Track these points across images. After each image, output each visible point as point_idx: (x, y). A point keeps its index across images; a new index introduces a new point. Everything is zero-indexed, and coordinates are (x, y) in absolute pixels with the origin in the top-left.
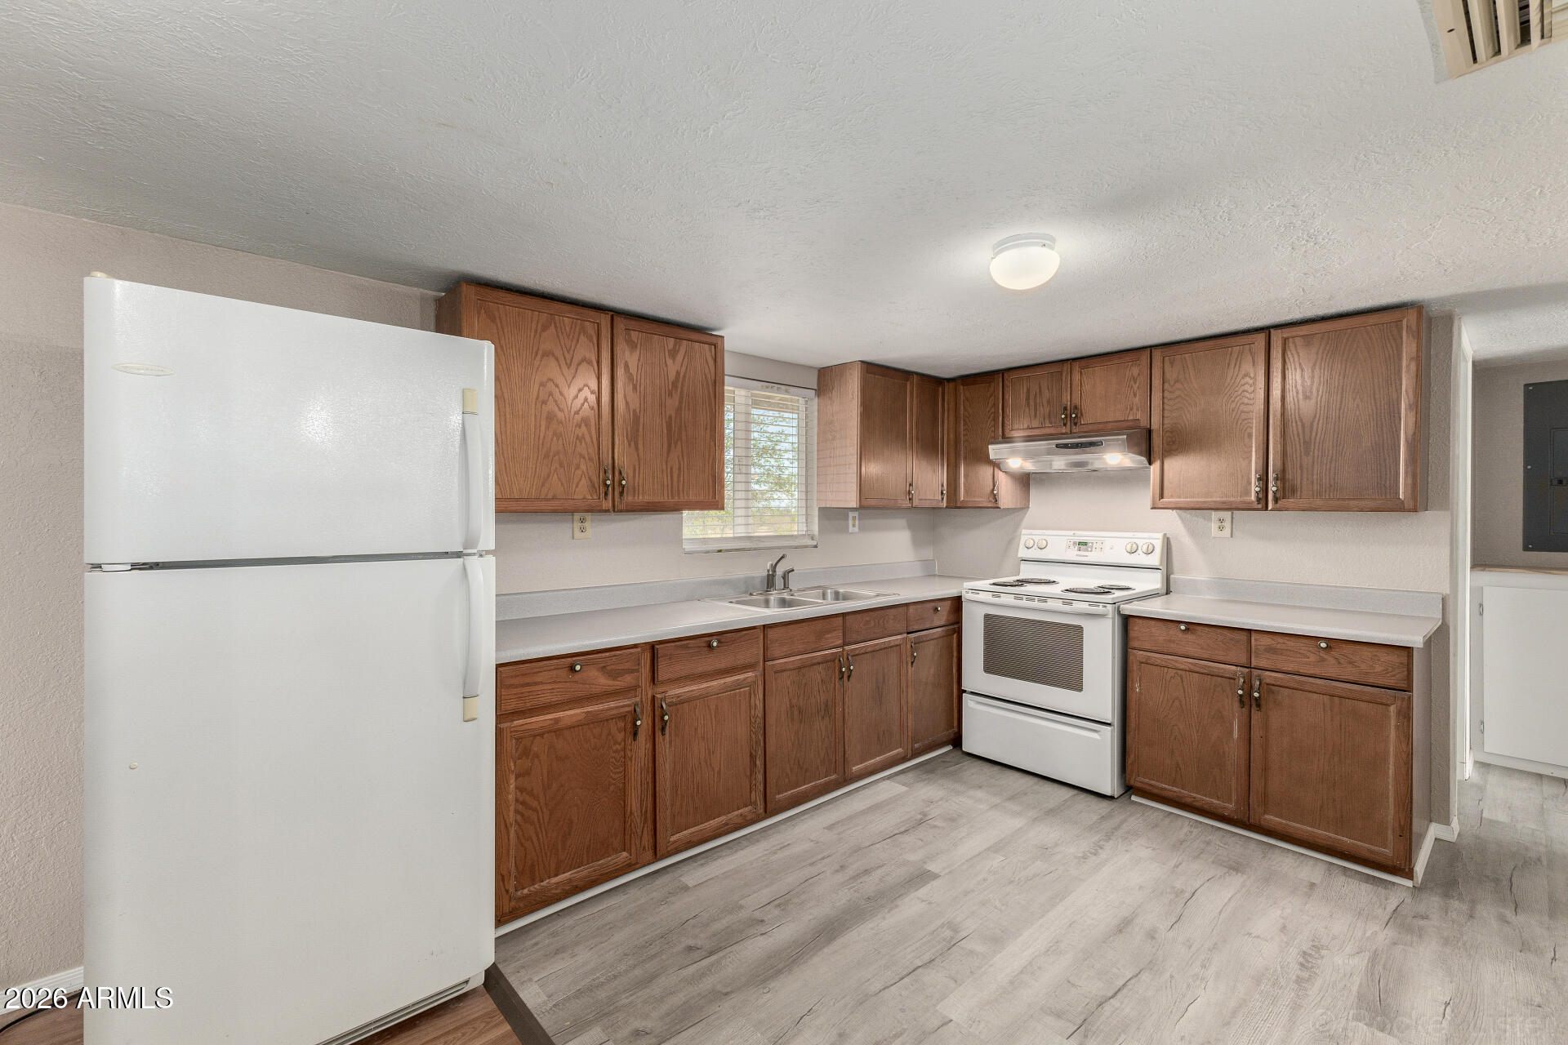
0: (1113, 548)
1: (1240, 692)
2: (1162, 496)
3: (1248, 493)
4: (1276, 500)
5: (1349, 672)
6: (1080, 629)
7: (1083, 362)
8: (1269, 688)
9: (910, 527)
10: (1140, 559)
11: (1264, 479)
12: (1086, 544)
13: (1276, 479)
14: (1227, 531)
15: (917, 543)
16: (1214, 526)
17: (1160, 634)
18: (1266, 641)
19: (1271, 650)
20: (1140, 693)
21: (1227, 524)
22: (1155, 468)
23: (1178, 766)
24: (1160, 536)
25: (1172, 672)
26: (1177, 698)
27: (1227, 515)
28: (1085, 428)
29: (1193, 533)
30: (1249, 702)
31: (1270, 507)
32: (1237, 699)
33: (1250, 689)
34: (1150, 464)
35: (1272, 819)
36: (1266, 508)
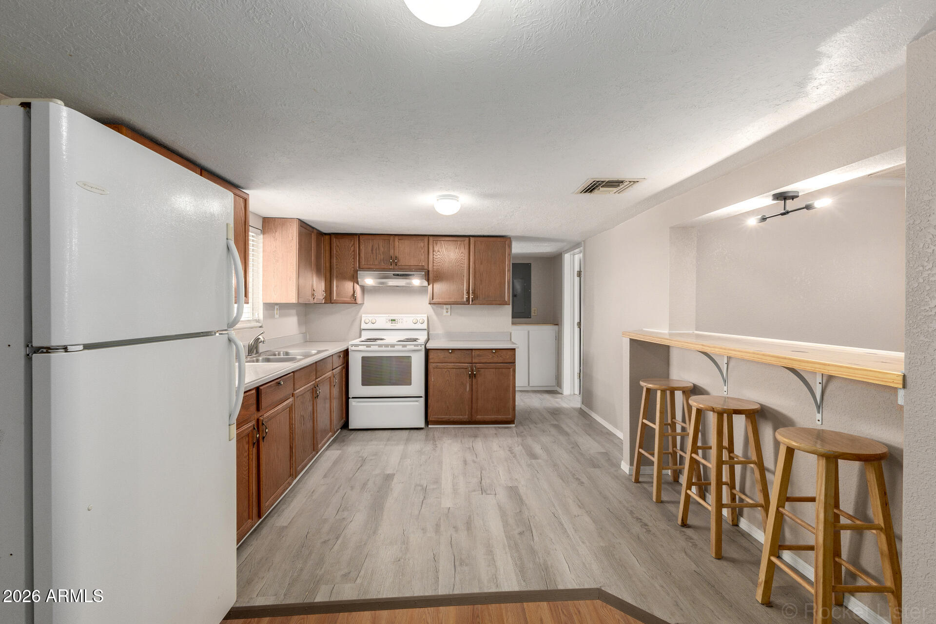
0: (407, 321)
1: (470, 373)
2: (433, 299)
3: (463, 298)
4: (472, 301)
5: (501, 360)
6: (410, 357)
7: (400, 237)
8: (478, 369)
9: (298, 315)
10: (418, 326)
11: (468, 293)
12: (394, 320)
13: (472, 293)
14: (449, 313)
15: (300, 323)
16: (445, 311)
17: (441, 355)
18: (477, 352)
19: (479, 356)
20: (434, 381)
21: (449, 310)
22: (431, 286)
23: (448, 407)
24: (426, 315)
25: (445, 370)
26: (448, 380)
27: (449, 306)
28: (400, 267)
29: (437, 314)
30: (472, 376)
31: (470, 303)
32: (468, 375)
33: (472, 371)
34: (429, 285)
35: (479, 417)
36: (469, 304)
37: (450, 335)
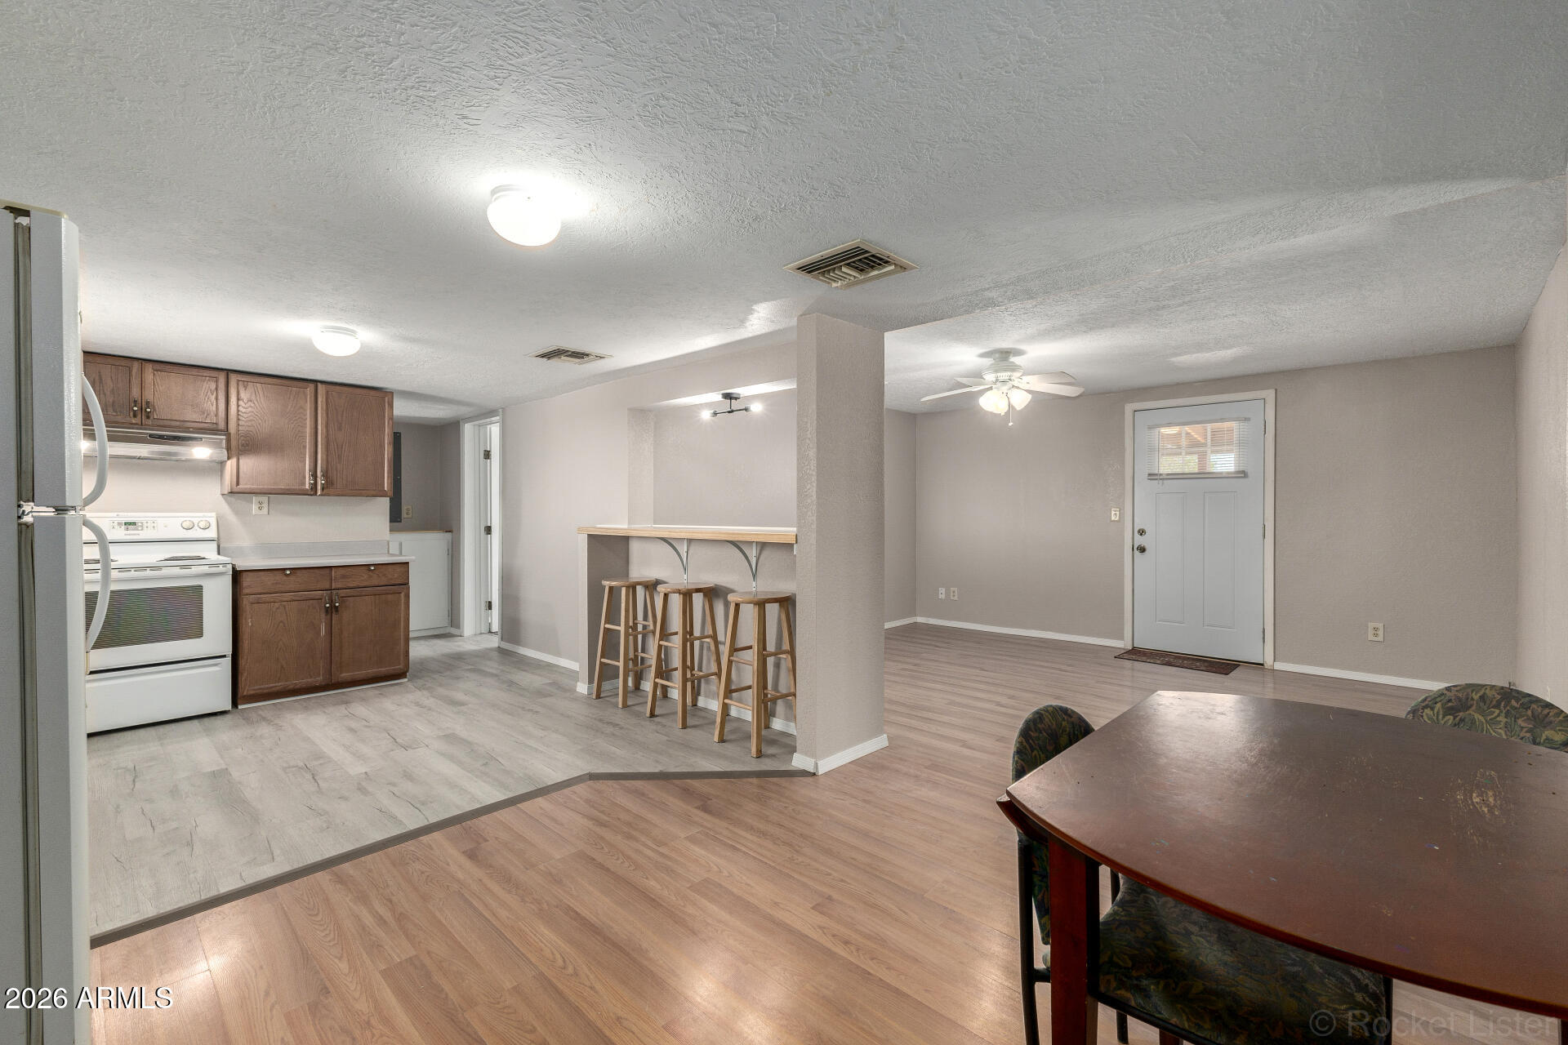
0: (169, 525)
1: (328, 605)
2: (238, 484)
3: (304, 484)
4: (323, 489)
5: (383, 581)
6: (201, 587)
7: (158, 366)
8: (343, 599)
10: (196, 533)
11: (315, 476)
12: (134, 524)
13: (323, 476)
14: (265, 510)
16: (255, 507)
17: (269, 579)
18: (342, 571)
19: (344, 577)
20: (252, 625)
21: (265, 505)
22: (234, 460)
23: (282, 667)
24: (214, 514)
25: (277, 605)
26: (281, 622)
27: (265, 499)
28: (156, 423)
29: (236, 512)
30: (332, 610)
31: (319, 493)
32: (323, 610)
33: (332, 602)
34: (229, 458)
35: (345, 676)
36: (316, 495)
37: (266, 549)
